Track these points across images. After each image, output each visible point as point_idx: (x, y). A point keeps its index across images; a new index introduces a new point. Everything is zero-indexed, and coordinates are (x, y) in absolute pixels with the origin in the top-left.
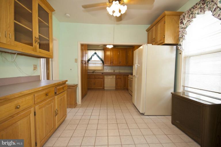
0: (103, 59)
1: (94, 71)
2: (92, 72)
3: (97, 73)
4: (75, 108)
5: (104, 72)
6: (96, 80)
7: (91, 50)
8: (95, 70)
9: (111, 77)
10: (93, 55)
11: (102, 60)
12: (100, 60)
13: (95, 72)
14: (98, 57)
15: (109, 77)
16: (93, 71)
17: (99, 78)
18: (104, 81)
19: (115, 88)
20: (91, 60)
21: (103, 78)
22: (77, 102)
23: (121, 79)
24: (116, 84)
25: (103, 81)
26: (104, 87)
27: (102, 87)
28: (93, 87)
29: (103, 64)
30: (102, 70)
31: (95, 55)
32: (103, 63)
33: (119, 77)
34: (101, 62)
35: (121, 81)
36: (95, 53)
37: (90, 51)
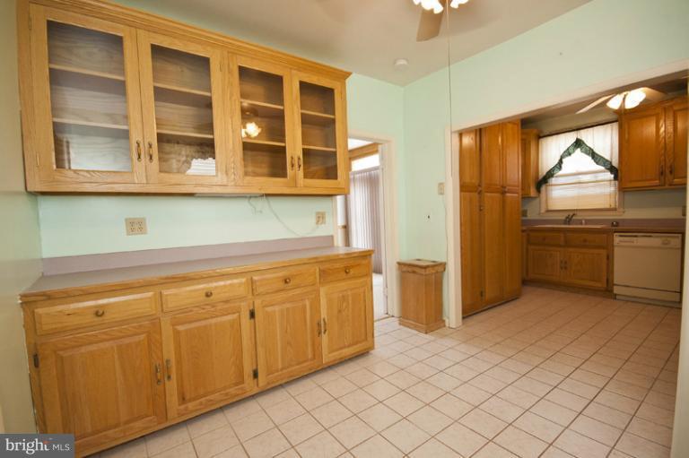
0: (615, 163)
1: (570, 216)
2: (564, 218)
3: (588, 222)
4: (426, 333)
5: (623, 220)
7: (558, 133)
8: (575, 212)
10: (568, 153)
11: (612, 169)
12: (601, 168)
13: (575, 218)
14: (593, 155)
16: (566, 214)
20: (560, 173)
22: (445, 318)
26: (611, 284)
27: (600, 281)
29: (616, 183)
30: (615, 209)
31: (579, 150)
32: (618, 177)
34: (609, 176)
36: (578, 143)
37: (555, 137)
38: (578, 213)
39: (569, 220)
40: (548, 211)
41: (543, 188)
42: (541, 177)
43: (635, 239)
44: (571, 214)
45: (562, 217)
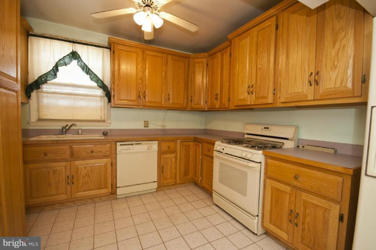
0: (107, 82)
1: (68, 126)
2: (60, 128)
3: (84, 131)
6: (78, 163)
8: (74, 122)
9: (143, 147)
11: (103, 86)
12: (95, 84)
13: (73, 128)
14: (87, 70)
15: (136, 148)
16: (64, 124)
17: (92, 155)
18: (114, 165)
19: (155, 185)
21: (112, 155)
23: (174, 152)
24: (161, 169)
25: (109, 166)
26: (114, 187)
27: (106, 187)
28: (63, 197)
29: (106, 99)
31: (75, 62)
32: (108, 95)
33: (169, 148)
34: (100, 92)
35: (176, 158)
36: (74, 55)
38: (77, 124)
39: (65, 130)
40: (40, 120)
41: (34, 94)
42: (31, 81)
43: (131, 146)
44: (70, 124)
45: (58, 126)
